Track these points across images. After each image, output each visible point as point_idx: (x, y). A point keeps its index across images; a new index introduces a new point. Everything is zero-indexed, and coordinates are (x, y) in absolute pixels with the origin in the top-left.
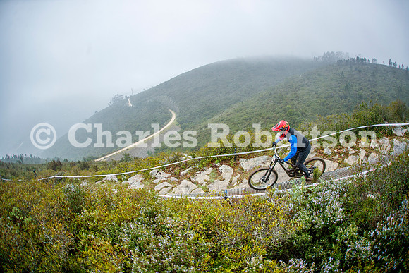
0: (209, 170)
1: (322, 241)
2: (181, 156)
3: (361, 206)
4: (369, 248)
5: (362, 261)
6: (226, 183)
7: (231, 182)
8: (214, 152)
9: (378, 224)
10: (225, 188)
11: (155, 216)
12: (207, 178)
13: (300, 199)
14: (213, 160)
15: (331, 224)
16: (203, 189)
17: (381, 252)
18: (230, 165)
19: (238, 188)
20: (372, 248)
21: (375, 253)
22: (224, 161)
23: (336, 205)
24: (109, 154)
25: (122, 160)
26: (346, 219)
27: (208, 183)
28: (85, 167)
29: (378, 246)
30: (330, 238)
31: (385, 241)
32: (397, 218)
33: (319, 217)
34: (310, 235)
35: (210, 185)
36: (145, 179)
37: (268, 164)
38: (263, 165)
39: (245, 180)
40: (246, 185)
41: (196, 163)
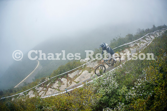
0: (57, 82)
1: (114, 97)
2: (45, 79)
6: (65, 85)
7: (67, 84)
8: (57, 74)
10: (66, 87)
12: (58, 85)
14: (58, 77)
16: (58, 90)
18: (65, 78)
19: (71, 86)
22: (62, 77)
23: (113, 82)
24: (18, 84)
25: (24, 85)
26: (120, 85)
27: (59, 87)
28: (11, 91)
30: (116, 95)
33: (108, 89)
34: (107, 96)
35: (60, 88)
36: (34, 92)
37: (80, 73)
38: (78, 74)
39: (73, 82)
40: (74, 84)
41: (51, 80)
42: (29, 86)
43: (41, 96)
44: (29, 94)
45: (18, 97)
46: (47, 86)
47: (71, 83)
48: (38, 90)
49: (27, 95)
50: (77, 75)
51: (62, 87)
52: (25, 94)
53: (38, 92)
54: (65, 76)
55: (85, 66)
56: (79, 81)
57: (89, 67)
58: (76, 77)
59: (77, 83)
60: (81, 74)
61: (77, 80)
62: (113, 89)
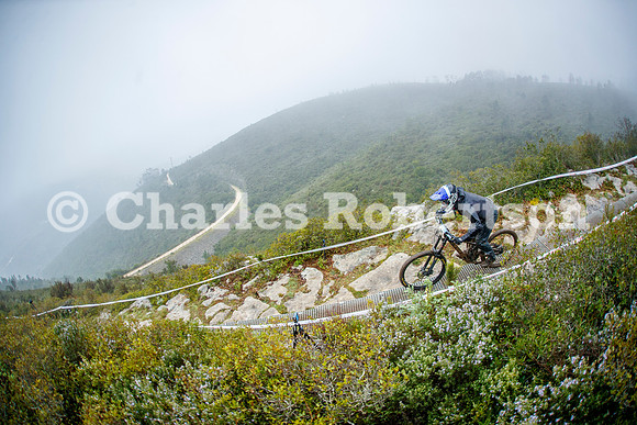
0: (286, 278)
6: (313, 296)
7: (320, 293)
8: (291, 248)
12: (284, 291)
14: (291, 262)
16: (278, 309)
18: (317, 267)
22: (308, 262)
27: (285, 298)
30: (470, 390)
35: (289, 302)
36: (192, 300)
37: (378, 259)
38: (370, 261)
39: (342, 289)
40: (344, 297)
41: (265, 268)
42: (179, 278)
43: (210, 319)
44: (171, 304)
45: (125, 311)
46: (244, 286)
47: (335, 290)
48: (206, 298)
49: (160, 309)
50: (365, 265)
51: (296, 300)
52: (154, 304)
53: (205, 303)
54: (321, 260)
55: (405, 233)
56: (366, 287)
57: (418, 242)
58: (360, 270)
59: (357, 294)
60: (379, 263)
61: (359, 283)
62: (466, 361)
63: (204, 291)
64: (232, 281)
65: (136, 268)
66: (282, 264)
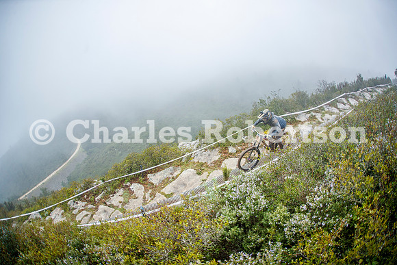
0: (121, 191)
1: (255, 229)
2: (92, 182)
3: (282, 188)
4: (307, 220)
5: (306, 233)
6: (140, 200)
7: (144, 198)
8: (122, 172)
9: (307, 197)
11: (83, 247)
12: (121, 199)
13: (217, 198)
14: (123, 181)
15: (257, 213)
16: (121, 211)
17: (322, 219)
19: (153, 202)
20: (311, 219)
21: (316, 222)
22: (133, 179)
23: (255, 194)
26: (271, 203)
27: (124, 203)
28: (11, 207)
29: (316, 215)
30: (262, 225)
31: (322, 208)
32: (326, 186)
33: (241, 209)
34: (240, 227)
36: (65, 211)
39: (157, 194)
40: (159, 198)
41: (108, 186)
43: (80, 221)
44: (53, 215)
46: (96, 199)
48: (74, 209)
49: (47, 218)
51: (130, 204)
52: (43, 216)
53: (74, 212)
54: (140, 178)
56: (172, 192)
61: (167, 189)
62: (255, 210)
63: (72, 204)
64: (88, 196)
65: (24, 194)
66: (117, 183)
